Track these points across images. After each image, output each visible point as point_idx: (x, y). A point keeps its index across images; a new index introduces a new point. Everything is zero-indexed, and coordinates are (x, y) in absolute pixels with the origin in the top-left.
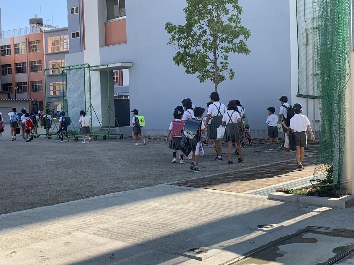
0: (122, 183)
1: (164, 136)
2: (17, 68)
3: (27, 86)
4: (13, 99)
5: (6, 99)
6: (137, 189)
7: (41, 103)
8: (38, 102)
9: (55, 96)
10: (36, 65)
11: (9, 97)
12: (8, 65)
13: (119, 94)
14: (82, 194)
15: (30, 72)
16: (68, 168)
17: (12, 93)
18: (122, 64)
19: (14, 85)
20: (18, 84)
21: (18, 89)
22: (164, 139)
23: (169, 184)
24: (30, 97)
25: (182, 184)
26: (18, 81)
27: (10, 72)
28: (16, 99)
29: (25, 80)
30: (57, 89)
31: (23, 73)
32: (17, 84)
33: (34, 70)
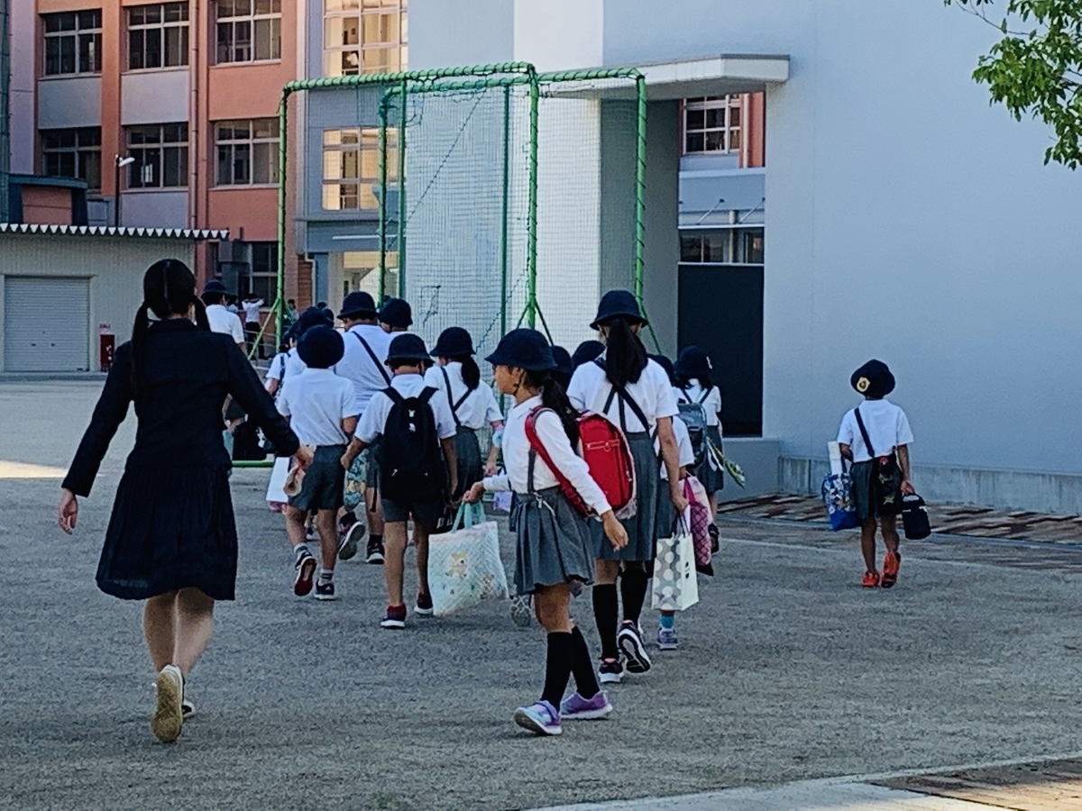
0: (621, 762)
1: (958, 508)
2: (136, 35)
3: (186, 148)
4: (103, 230)
5: (64, 229)
6: (690, 796)
7: (266, 253)
8: (250, 248)
9: (350, 214)
10: (248, 23)
11: (80, 217)
12: (80, 13)
13: (742, 218)
14: (410, 801)
15: (210, 63)
16: (364, 664)
17: (99, 187)
18: (726, 69)
19: (111, 141)
20: (138, 133)
21: (135, 169)
22: (954, 525)
23: (866, 782)
24: (202, 222)
25: (933, 784)
26: (135, 115)
27: (92, 60)
28: (122, 230)
29: (178, 111)
30: (365, 175)
31: (167, 64)
32: (128, 137)
33: (233, 48)
